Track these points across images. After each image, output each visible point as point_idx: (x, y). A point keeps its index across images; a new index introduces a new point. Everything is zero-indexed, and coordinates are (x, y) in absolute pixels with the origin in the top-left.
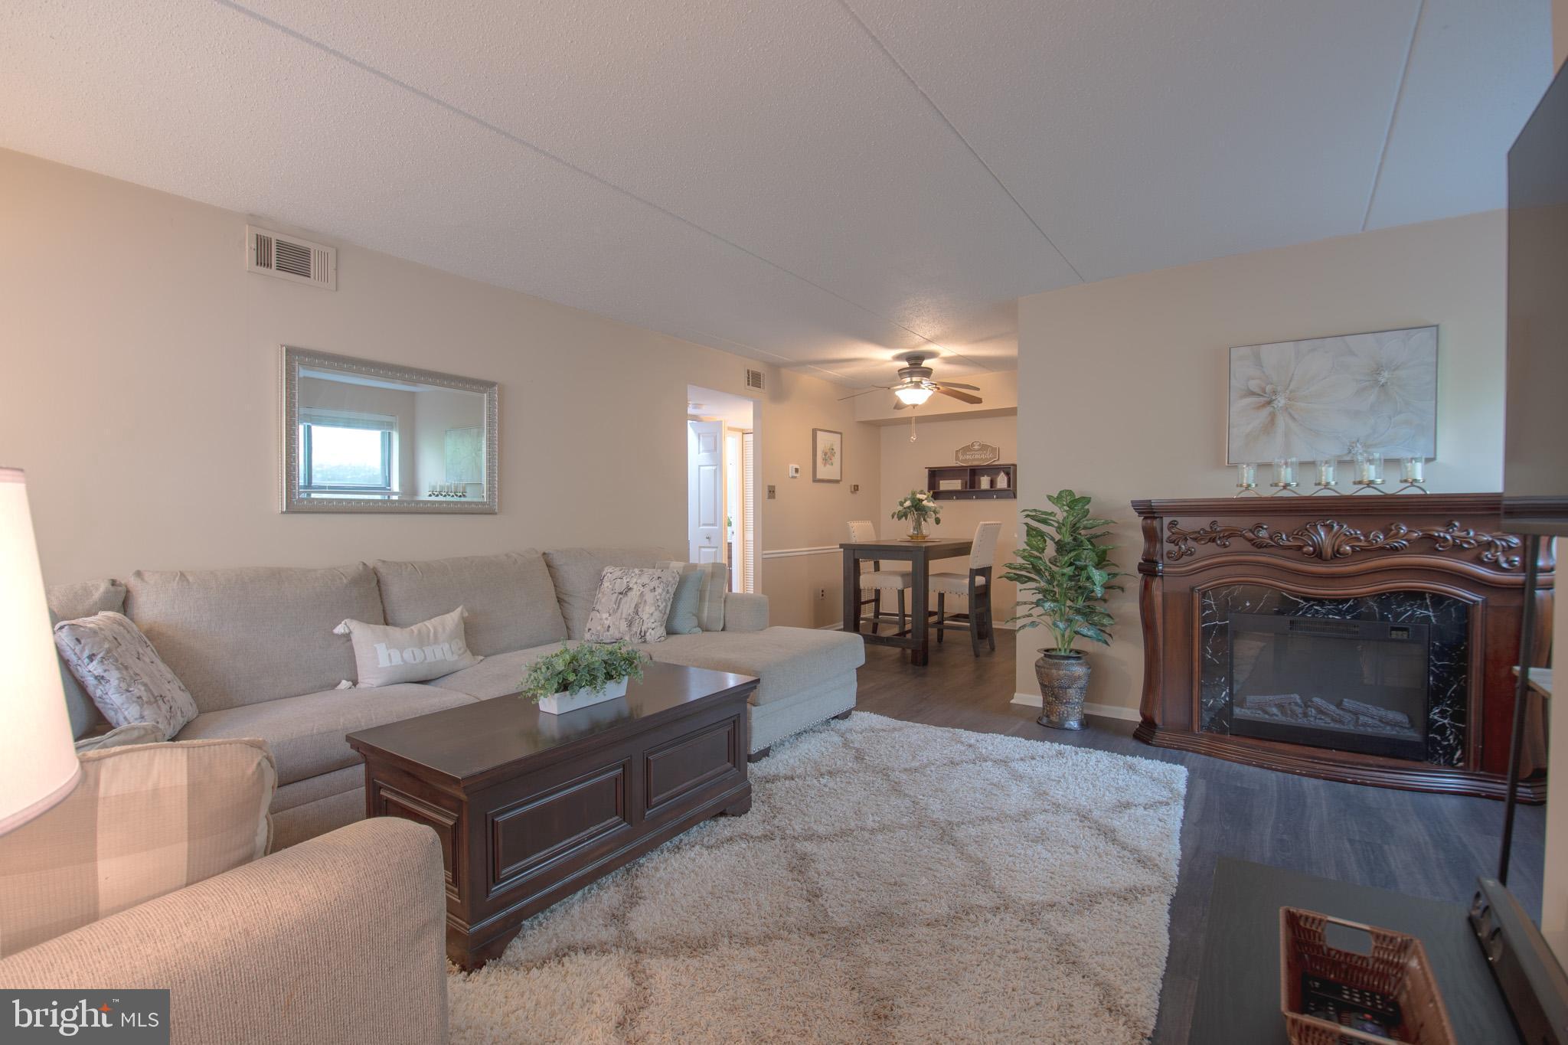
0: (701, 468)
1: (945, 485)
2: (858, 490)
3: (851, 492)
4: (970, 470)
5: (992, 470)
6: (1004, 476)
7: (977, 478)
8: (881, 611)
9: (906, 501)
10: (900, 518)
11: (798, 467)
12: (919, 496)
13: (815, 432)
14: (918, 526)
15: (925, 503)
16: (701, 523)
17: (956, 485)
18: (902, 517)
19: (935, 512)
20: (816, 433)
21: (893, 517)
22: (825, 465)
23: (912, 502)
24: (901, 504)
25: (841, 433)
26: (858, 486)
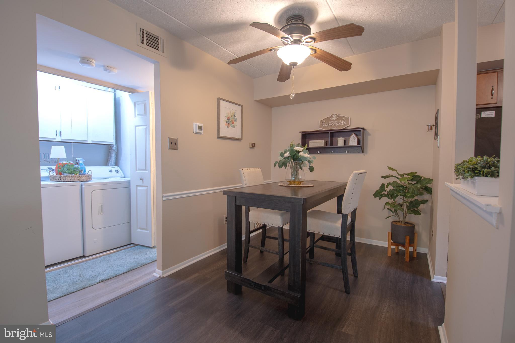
0: (137, 128)
1: (313, 143)
2: (255, 146)
3: (250, 147)
4: (331, 132)
5: (347, 132)
6: (355, 136)
7: (334, 139)
8: (267, 235)
9: (285, 152)
10: (280, 166)
11: (201, 125)
12: (297, 148)
13: (219, 100)
14: (295, 173)
15: (301, 154)
16: (138, 168)
17: (320, 143)
18: (282, 165)
19: (310, 162)
20: (220, 102)
21: (275, 165)
22: (228, 126)
23: (290, 153)
24: (282, 155)
25: (242, 106)
26: (255, 144)
